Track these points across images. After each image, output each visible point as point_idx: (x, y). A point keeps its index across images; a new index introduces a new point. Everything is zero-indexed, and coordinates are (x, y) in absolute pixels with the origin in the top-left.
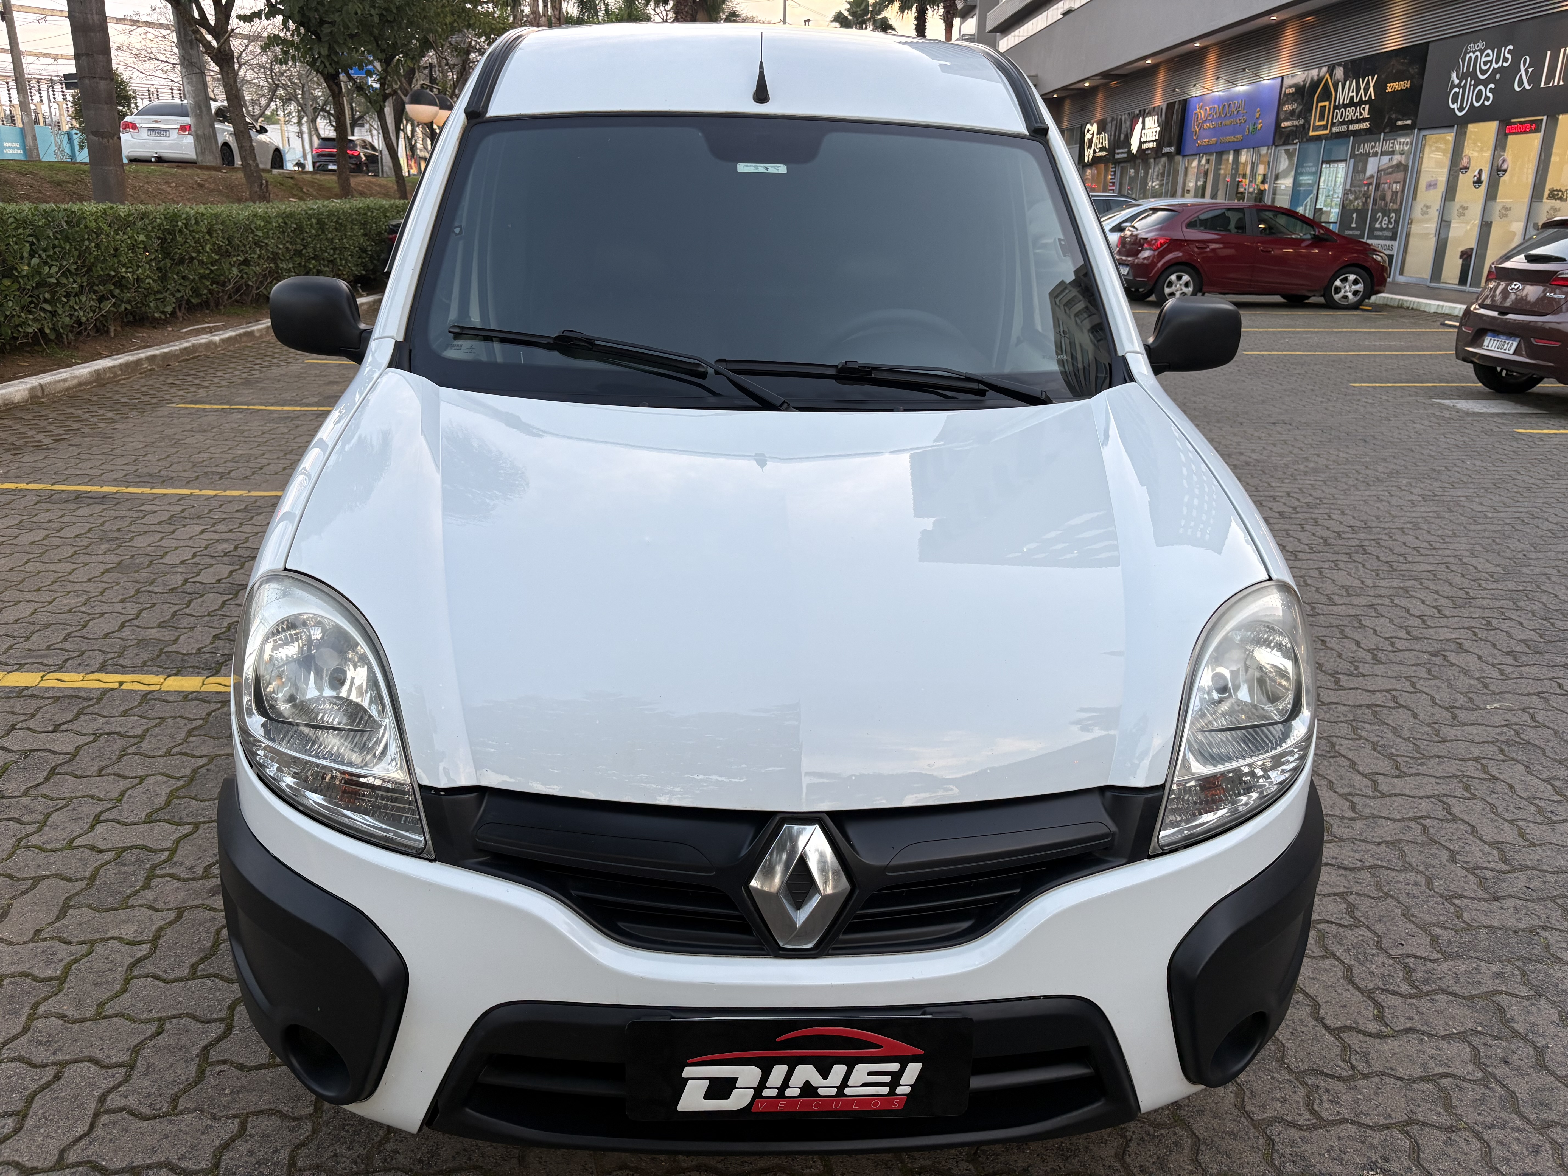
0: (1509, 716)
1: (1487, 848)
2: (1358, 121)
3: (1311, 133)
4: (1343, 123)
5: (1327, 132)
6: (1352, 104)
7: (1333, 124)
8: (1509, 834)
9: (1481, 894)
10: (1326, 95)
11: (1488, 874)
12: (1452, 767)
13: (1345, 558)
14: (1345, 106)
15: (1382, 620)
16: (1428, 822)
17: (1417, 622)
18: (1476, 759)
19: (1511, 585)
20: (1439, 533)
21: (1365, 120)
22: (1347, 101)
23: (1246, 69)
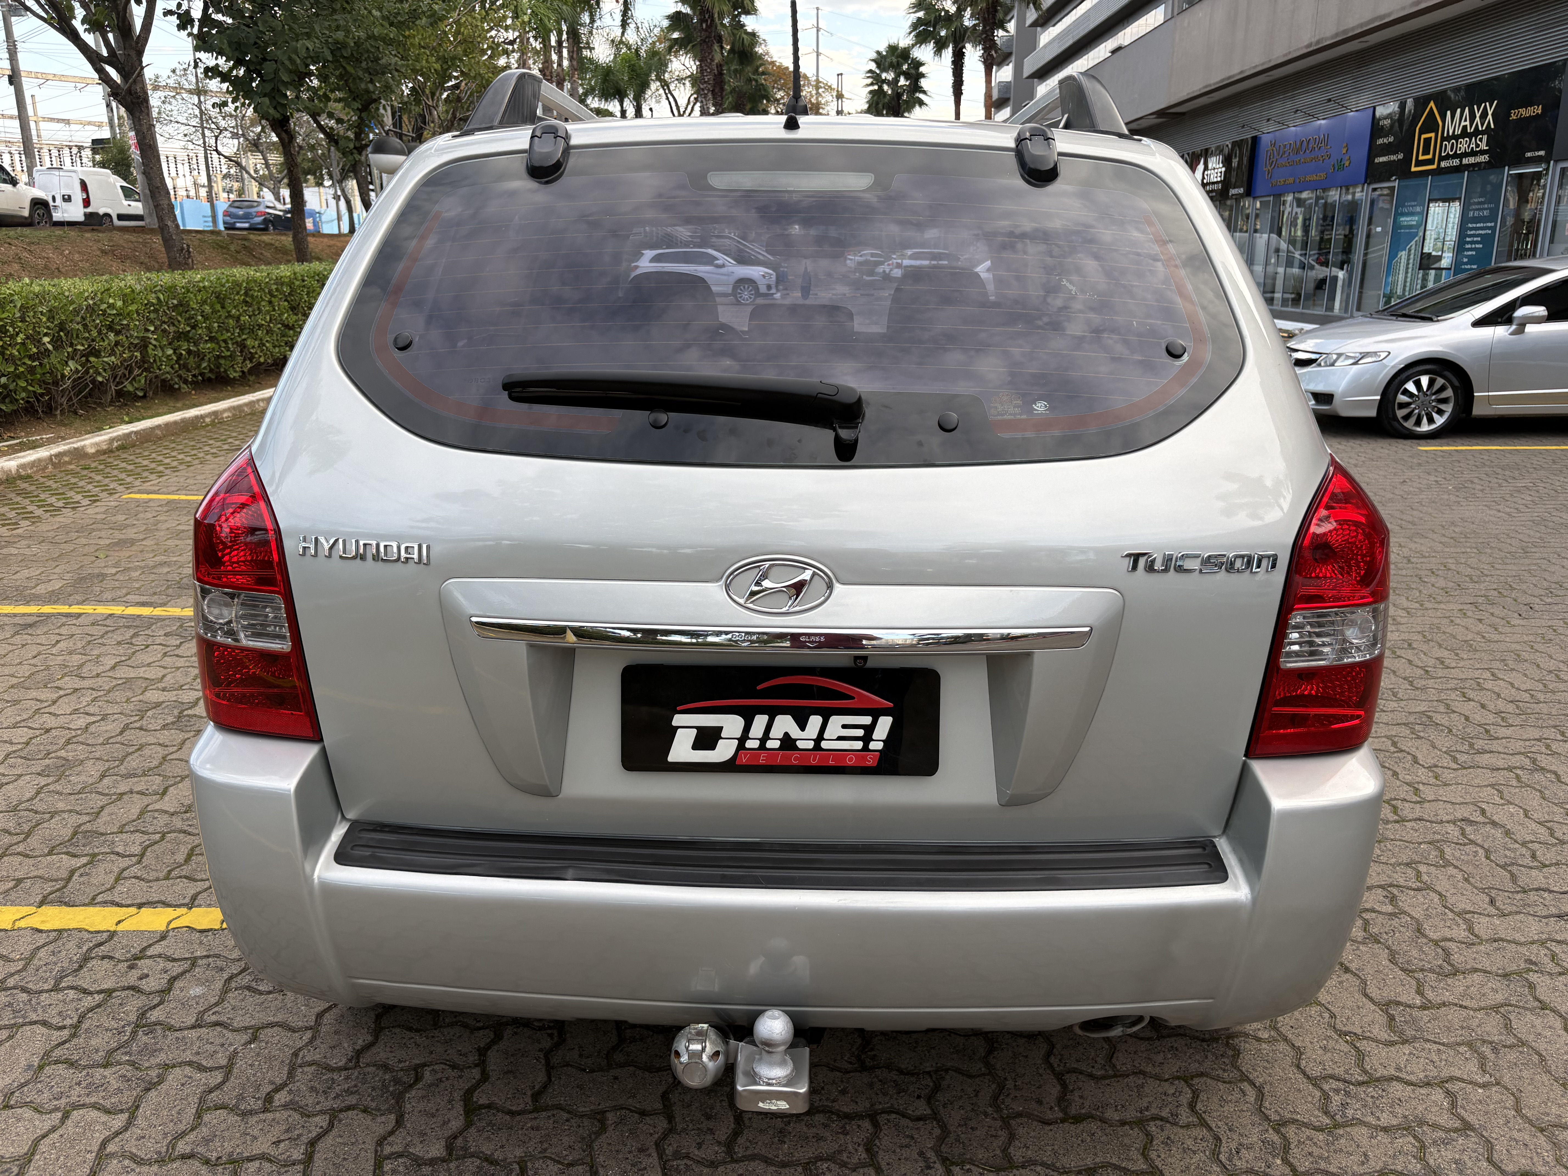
2: (1473, 153)
3: (1413, 169)
4: (1455, 156)
5: (1434, 167)
6: (1464, 134)
7: (1441, 159)
10: (1431, 125)
14: (1456, 138)
21: (1483, 152)
22: (1458, 132)
23: (1329, 100)
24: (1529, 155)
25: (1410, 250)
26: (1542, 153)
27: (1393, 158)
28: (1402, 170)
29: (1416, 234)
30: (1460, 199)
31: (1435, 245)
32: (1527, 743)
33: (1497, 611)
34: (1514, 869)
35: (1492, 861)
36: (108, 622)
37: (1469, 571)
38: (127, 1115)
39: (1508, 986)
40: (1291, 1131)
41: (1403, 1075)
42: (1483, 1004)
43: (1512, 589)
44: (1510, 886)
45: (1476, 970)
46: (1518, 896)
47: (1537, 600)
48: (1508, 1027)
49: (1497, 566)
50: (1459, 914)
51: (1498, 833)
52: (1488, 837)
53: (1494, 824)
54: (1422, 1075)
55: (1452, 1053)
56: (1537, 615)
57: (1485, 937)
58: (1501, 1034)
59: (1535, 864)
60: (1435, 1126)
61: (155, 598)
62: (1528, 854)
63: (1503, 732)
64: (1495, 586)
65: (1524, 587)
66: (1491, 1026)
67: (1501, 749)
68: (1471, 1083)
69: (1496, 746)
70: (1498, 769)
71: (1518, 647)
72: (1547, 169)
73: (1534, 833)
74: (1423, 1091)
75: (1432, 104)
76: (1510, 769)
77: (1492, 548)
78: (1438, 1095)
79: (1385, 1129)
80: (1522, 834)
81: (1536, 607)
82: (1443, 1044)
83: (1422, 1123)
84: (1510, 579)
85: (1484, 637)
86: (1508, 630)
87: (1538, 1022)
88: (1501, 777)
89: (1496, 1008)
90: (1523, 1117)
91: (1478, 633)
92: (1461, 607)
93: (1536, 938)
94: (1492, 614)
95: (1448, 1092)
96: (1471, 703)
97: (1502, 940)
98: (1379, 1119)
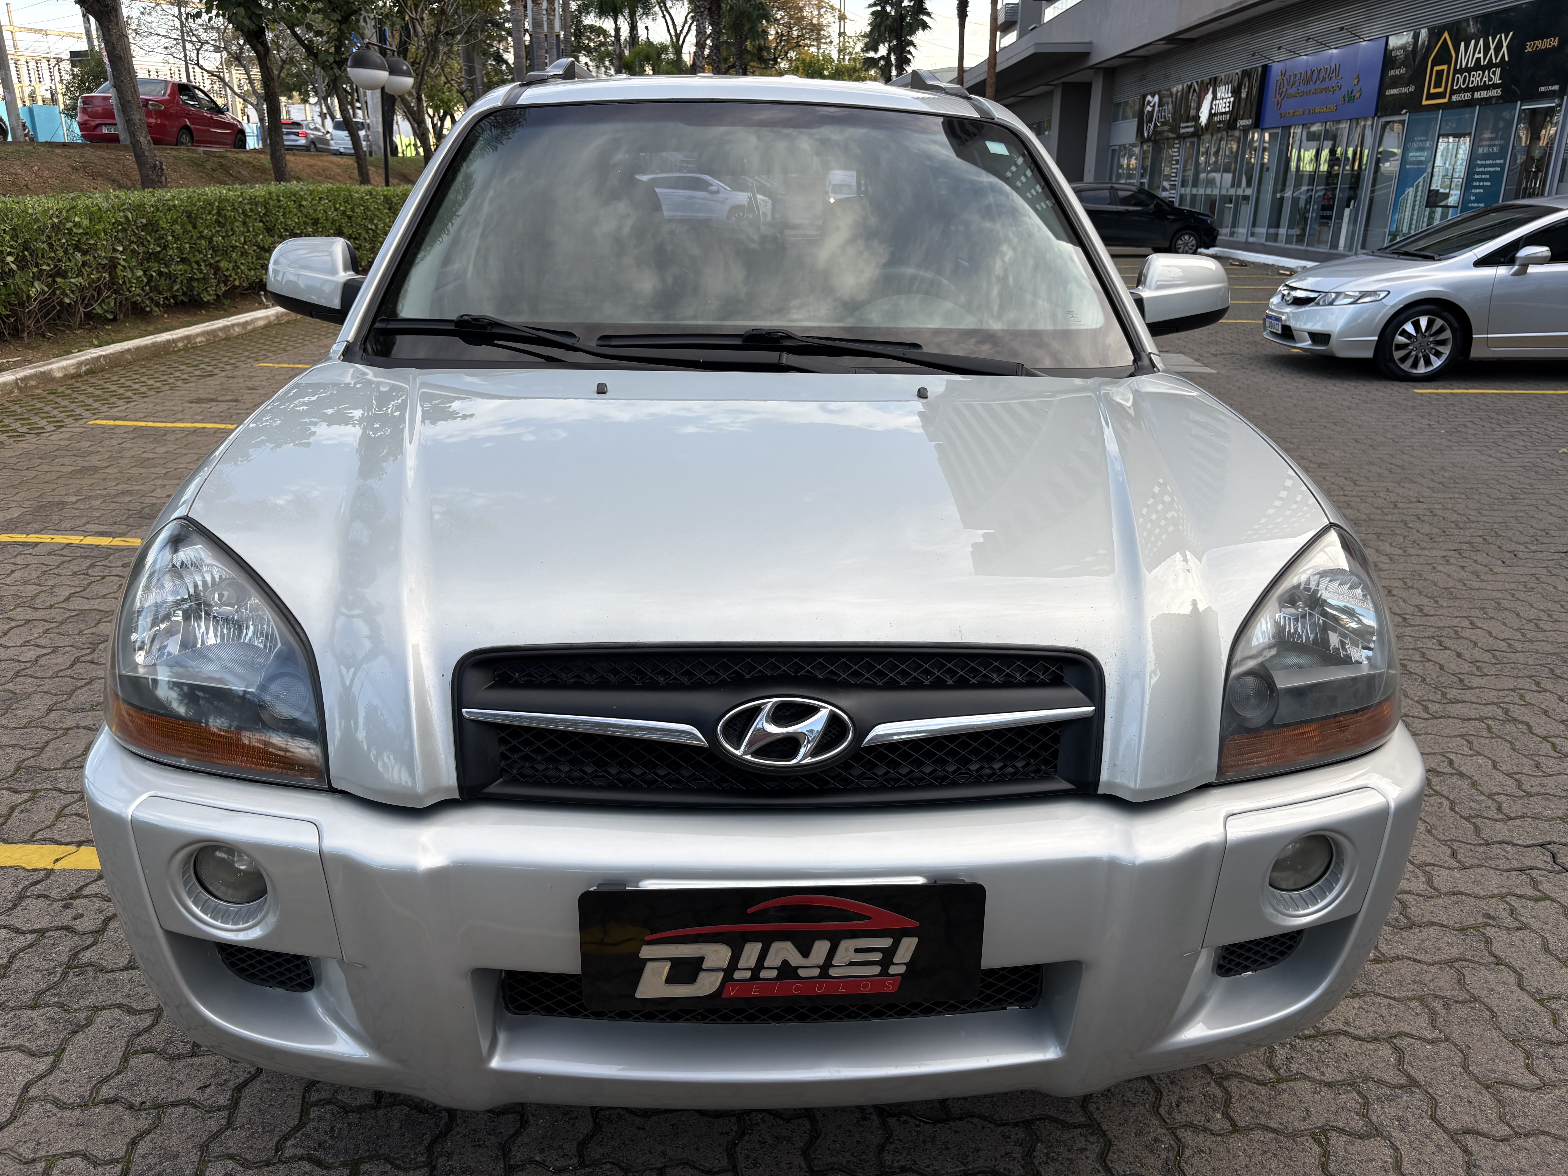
2: (1486, 87)
3: (1424, 102)
4: (1467, 89)
5: (1445, 100)
6: (1478, 66)
7: (1453, 92)
10: (1444, 57)
14: (1469, 70)
21: (1495, 86)
22: (1471, 64)
23: (1342, 29)
24: (1542, 89)
25: (1417, 187)
26: (1556, 87)
27: (1404, 90)
28: (1412, 103)
29: (1423, 171)
30: (1469, 134)
31: (1443, 182)
32: (1501, 693)
33: (1480, 557)
34: (1478, 821)
35: (1456, 813)
36: (65, 552)
37: (1455, 517)
38: (52, 1058)
39: (1464, 940)
40: (1233, 1085)
41: (1351, 1030)
42: (1437, 959)
43: (1498, 535)
44: (1472, 838)
45: (1432, 924)
46: (1481, 849)
47: (1522, 548)
48: (1461, 982)
49: (1484, 512)
50: (1419, 867)
51: (1465, 784)
52: (1455, 788)
53: (1461, 775)
54: (1370, 1030)
55: (1402, 1007)
56: (1520, 563)
57: (1443, 890)
58: (1453, 989)
59: (1501, 816)
60: (1380, 1082)
61: (115, 528)
62: (1494, 806)
63: (1477, 681)
64: (1480, 533)
65: (1510, 534)
66: (1445, 982)
67: (1473, 699)
68: (1419, 1038)
69: (1468, 695)
70: (1469, 719)
71: (1499, 595)
72: (1560, 105)
73: (1501, 785)
74: (1371, 1046)
75: (1446, 35)
76: (1481, 719)
77: (1480, 494)
78: (1385, 1051)
79: (1329, 1085)
80: (1490, 786)
81: (1521, 555)
82: (1394, 999)
83: (1367, 1079)
84: (1496, 526)
85: (1465, 585)
86: (1490, 577)
87: (1492, 978)
88: (1471, 727)
89: (1450, 963)
90: (1470, 1073)
91: (1460, 580)
92: (1445, 553)
93: (1496, 892)
94: (1475, 561)
95: (1396, 1048)
96: (1448, 652)
97: (1461, 893)
98: (1323, 1074)
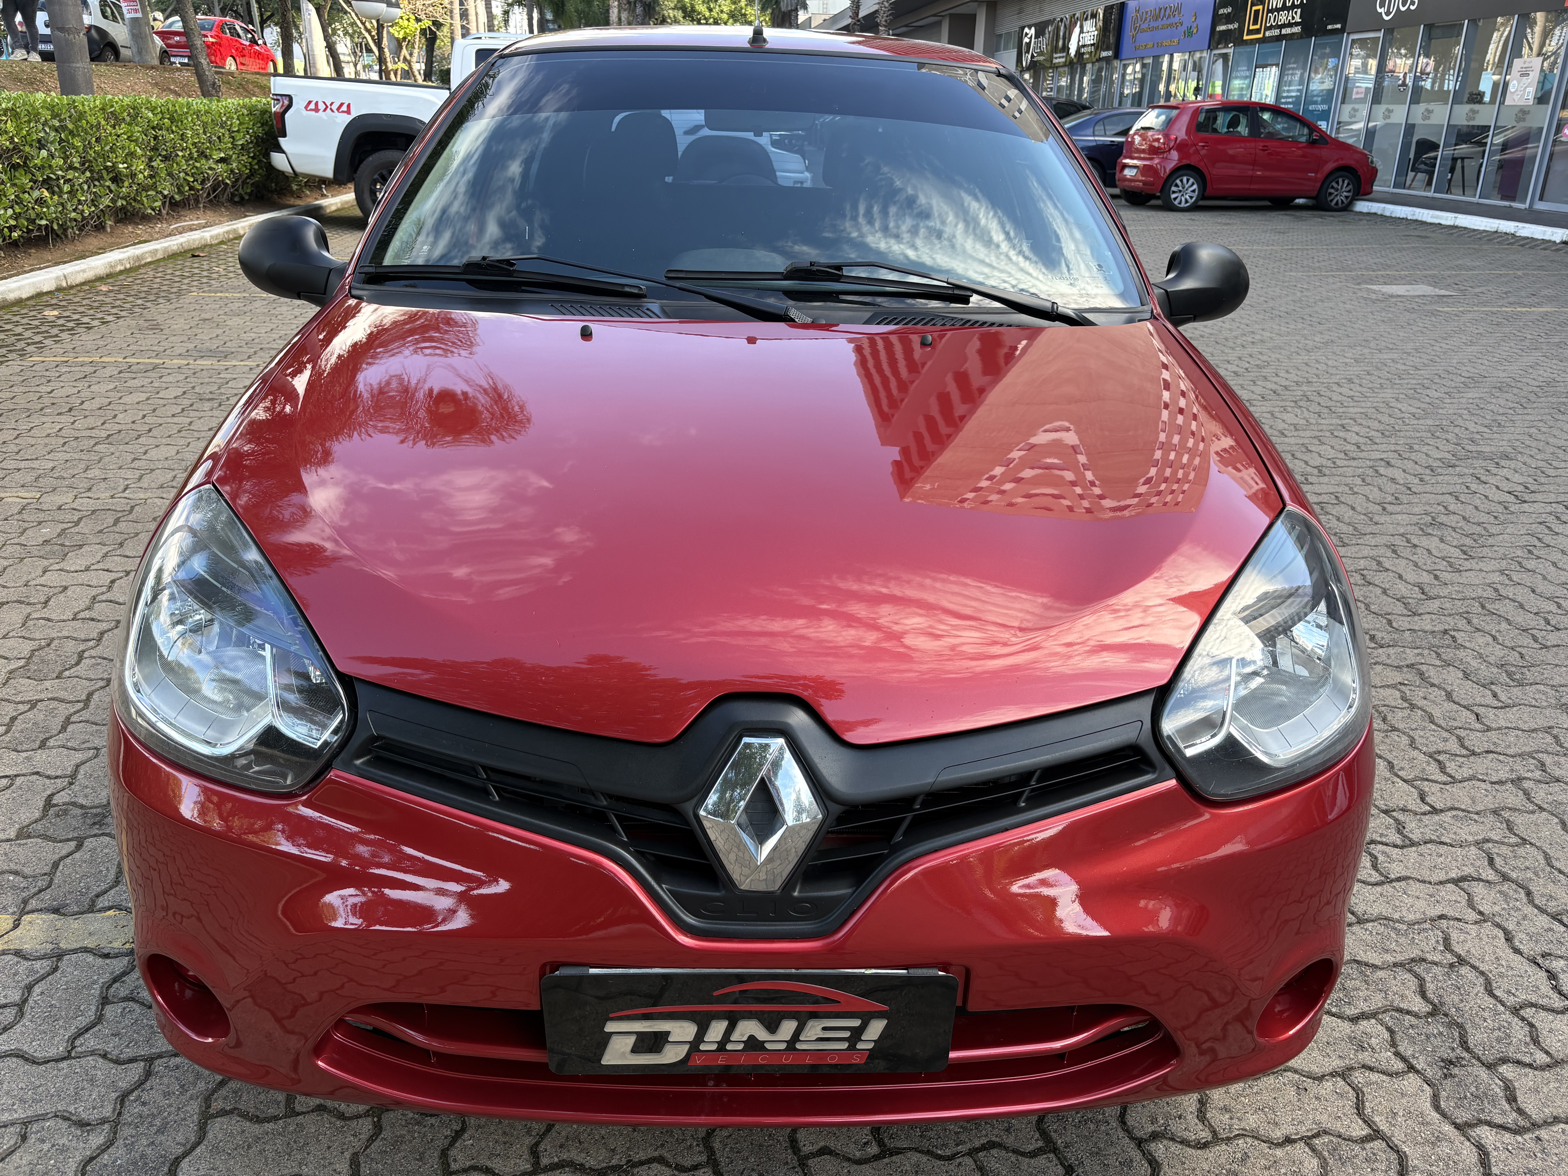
0: (1427, 508)
1: (1410, 587)
2: (1290, 25)
3: (1245, 38)
4: (1277, 27)
5: (1260, 36)
6: (1284, 8)
7: (1266, 29)
8: (1426, 578)
9: (1405, 612)
11: (1410, 601)
12: (1385, 540)
13: (1293, 404)
14: (1278, 10)
15: (1325, 447)
16: (1365, 572)
17: (1353, 448)
18: (1402, 535)
19: (1430, 422)
20: (1370, 385)
21: (1297, 24)
22: (1280, 6)
24: (1329, 27)
26: (1339, 26)
27: (1231, 27)
28: (1235, 38)
29: (1245, 96)
30: (1277, 65)
72: (1342, 40)
